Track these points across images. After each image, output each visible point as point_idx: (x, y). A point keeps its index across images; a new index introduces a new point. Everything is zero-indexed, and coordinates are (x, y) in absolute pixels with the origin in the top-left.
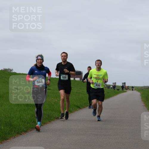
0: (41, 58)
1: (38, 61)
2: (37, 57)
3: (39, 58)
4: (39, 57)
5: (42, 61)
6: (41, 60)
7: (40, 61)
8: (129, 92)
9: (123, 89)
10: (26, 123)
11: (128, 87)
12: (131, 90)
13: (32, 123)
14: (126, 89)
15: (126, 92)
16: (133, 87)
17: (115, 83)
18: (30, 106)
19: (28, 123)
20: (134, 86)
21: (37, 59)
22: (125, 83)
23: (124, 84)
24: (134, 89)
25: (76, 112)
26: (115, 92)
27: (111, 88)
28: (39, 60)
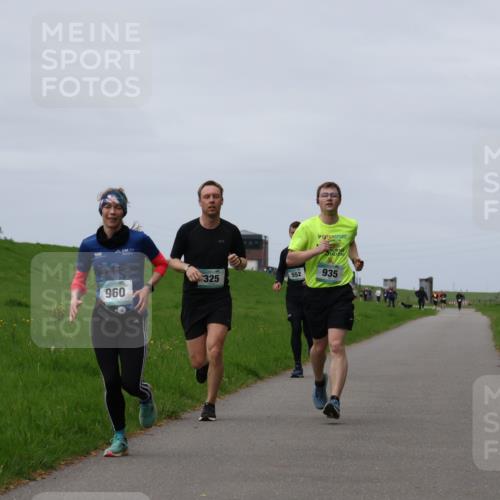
0: (117, 202)
1: (105, 210)
2: (104, 196)
3: (112, 199)
4: (109, 196)
5: (119, 212)
6: (116, 206)
7: (112, 211)
8: (447, 314)
9: (421, 302)
10: (52, 435)
11: (444, 295)
12: (452, 306)
13: (76, 433)
14: (435, 303)
15: (433, 313)
16: (460, 296)
17: (394, 280)
18: (68, 371)
19: (58, 434)
20: (464, 291)
21: (104, 205)
22: (430, 281)
23: (425, 284)
24: (465, 303)
25: (243, 391)
26: (391, 315)
27: (379, 298)
28: (109, 206)
